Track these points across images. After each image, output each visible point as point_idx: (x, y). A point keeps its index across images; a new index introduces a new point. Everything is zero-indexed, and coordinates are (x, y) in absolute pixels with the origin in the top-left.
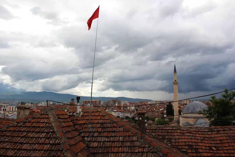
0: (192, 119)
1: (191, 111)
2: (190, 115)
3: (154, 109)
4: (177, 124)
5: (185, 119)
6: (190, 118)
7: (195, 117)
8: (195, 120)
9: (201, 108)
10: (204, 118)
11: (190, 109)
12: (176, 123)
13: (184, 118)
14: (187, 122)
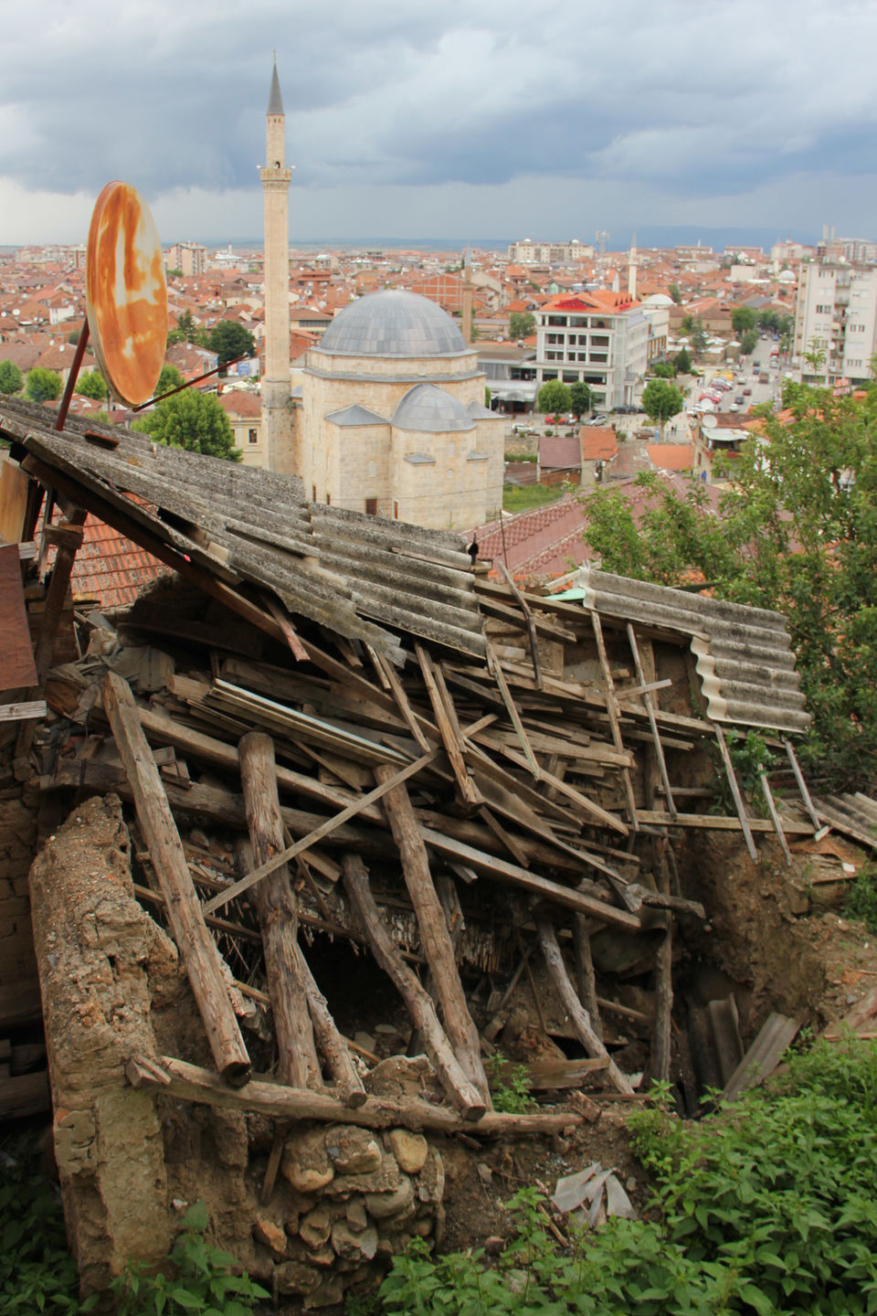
0: (386, 390)
1: (375, 343)
2: (372, 368)
3: (16, 312)
4: (286, 416)
5: (343, 387)
6: (372, 382)
7: (398, 376)
8: (400, 392)
9: (427, 328)
10: (443, 382)
11: (369, 336)
12: (276, 412)
13: (336, 385)
14: (355, 407)
